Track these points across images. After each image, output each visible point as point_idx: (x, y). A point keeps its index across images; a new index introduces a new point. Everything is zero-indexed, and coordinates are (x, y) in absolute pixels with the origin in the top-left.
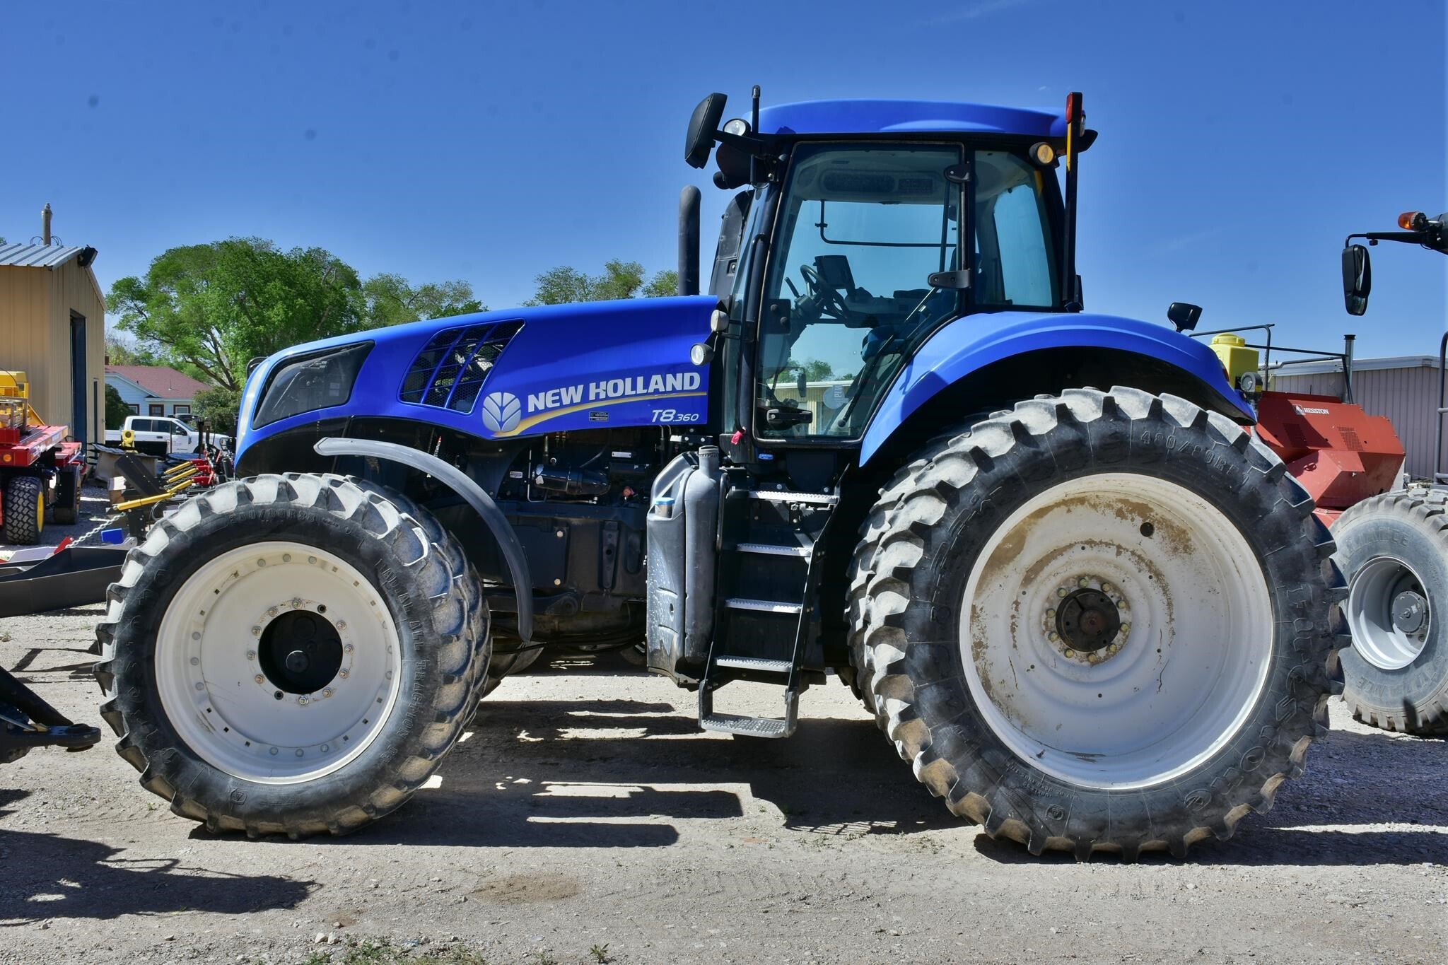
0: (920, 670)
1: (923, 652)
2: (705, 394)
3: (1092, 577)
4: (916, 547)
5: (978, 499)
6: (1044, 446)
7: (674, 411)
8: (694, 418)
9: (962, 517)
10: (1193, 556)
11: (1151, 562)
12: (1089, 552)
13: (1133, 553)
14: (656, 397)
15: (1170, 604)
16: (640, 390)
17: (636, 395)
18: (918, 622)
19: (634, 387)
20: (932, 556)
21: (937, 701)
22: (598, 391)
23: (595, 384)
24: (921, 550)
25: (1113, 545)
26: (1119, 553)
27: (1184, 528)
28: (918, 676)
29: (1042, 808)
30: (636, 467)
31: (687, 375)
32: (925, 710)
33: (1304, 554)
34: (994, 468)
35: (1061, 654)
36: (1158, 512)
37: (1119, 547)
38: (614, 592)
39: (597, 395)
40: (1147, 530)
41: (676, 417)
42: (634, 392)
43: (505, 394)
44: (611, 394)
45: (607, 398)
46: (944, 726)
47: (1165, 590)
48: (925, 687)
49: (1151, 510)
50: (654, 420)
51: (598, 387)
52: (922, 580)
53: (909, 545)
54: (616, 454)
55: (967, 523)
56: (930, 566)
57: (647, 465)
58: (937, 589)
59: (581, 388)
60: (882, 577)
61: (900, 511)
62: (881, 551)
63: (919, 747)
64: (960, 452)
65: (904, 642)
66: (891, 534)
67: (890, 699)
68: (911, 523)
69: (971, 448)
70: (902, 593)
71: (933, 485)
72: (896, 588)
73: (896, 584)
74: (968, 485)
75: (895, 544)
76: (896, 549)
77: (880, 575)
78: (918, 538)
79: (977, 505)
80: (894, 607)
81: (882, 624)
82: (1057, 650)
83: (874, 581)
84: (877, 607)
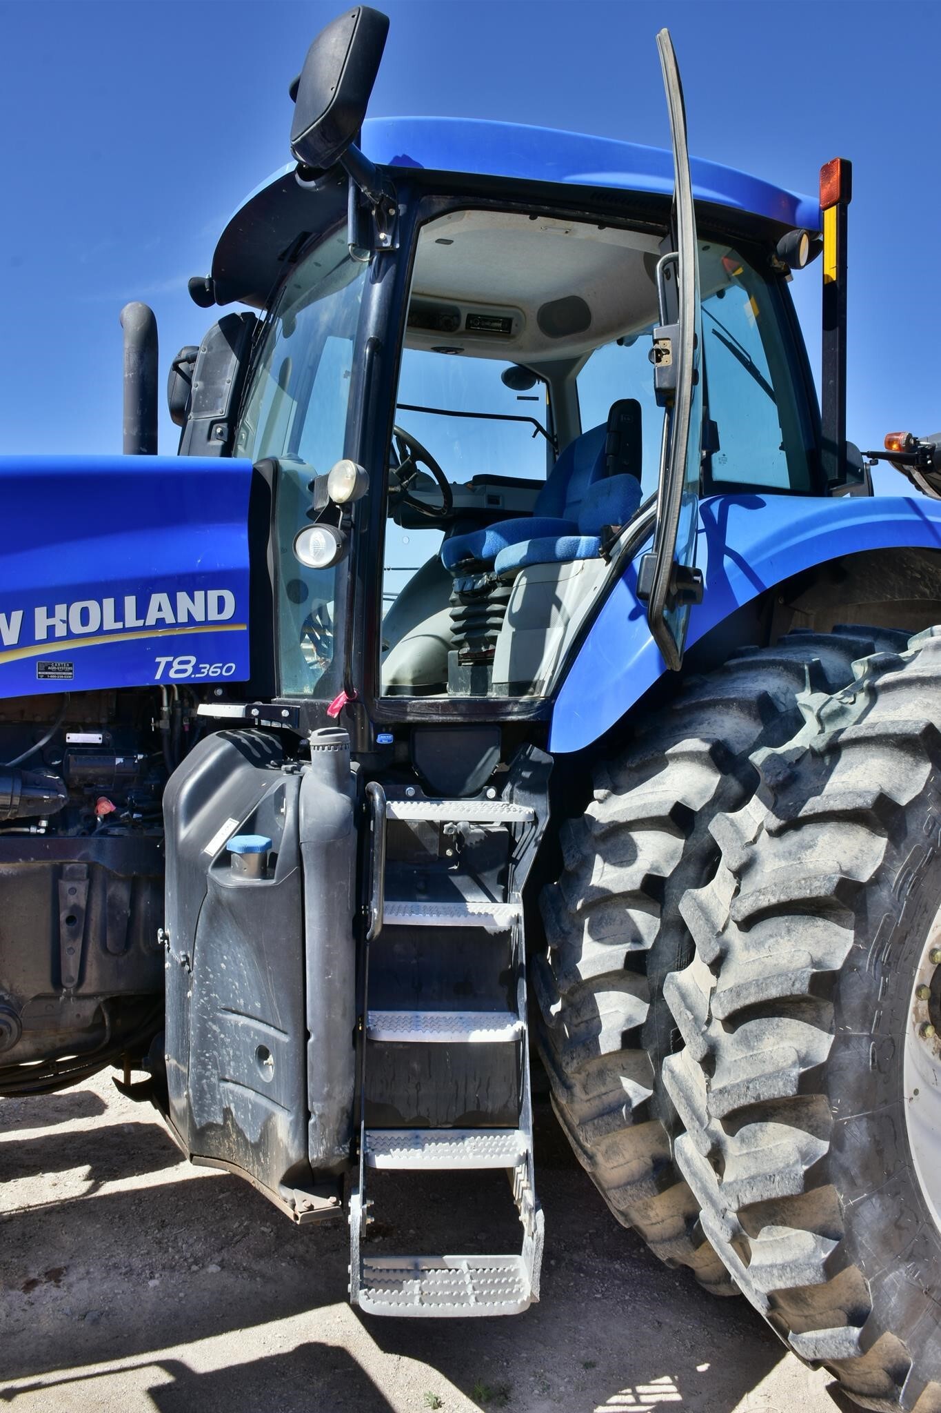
0: (855, 1171)
1: (858, 1134)
2: (244, 628)
4: (836, 927)
5: (934, 825)
7: (193, 659)
8: (226, 671)
9: (912, 863)
14: (160, 633)
16: (131, 620)
17: (124, 630)
18: (851, 1077)
19: (119, 615)
20: (868, 943)
21: (882, 1225)
22: (51, 622)
23: (44, 609)
24: (851, 934)
28: (852, 1182)
30: (119, 761)
31: (213, 595)
32: (862, 1246)
35: (936, 1059)
38: (80, 991)
39: (51, 629)
41: (197, 669)
42: (119, 625)
44: (77, 628)
45: (70, 636)
46: (890, 1270)
48: (861, 1203)
50: (158, 676)
51: (51, 614)
52: (854, 997)
53: (821, 922)
54: (73, 738)
55: (919, 873)
56: (865, 963)
57: (140, 757)
58: (877, 1005)
59: (17, 616)
60: (774, 992)
61: (755, 847)
62: (725, 928)
63: (843, 1316)
64: (895, 735)
65: (826, 1123)
66: (774, 901)
67: (780, 1228)
68: (836, 880)
69: (922, 726)
70: (816, 1022)
71: (867, 801)
72: (803, 1012)
73: (804, 1005)
74: (918, 801)
75: (781, 919)
76: (789, 931)
77: (759, 984)
78: (844, 909)
79: (932, 837)
80: (804, 1051)
81: (791, 1091)
82: (933, 1054)
83: (738, 995)
84: (750, 1047)
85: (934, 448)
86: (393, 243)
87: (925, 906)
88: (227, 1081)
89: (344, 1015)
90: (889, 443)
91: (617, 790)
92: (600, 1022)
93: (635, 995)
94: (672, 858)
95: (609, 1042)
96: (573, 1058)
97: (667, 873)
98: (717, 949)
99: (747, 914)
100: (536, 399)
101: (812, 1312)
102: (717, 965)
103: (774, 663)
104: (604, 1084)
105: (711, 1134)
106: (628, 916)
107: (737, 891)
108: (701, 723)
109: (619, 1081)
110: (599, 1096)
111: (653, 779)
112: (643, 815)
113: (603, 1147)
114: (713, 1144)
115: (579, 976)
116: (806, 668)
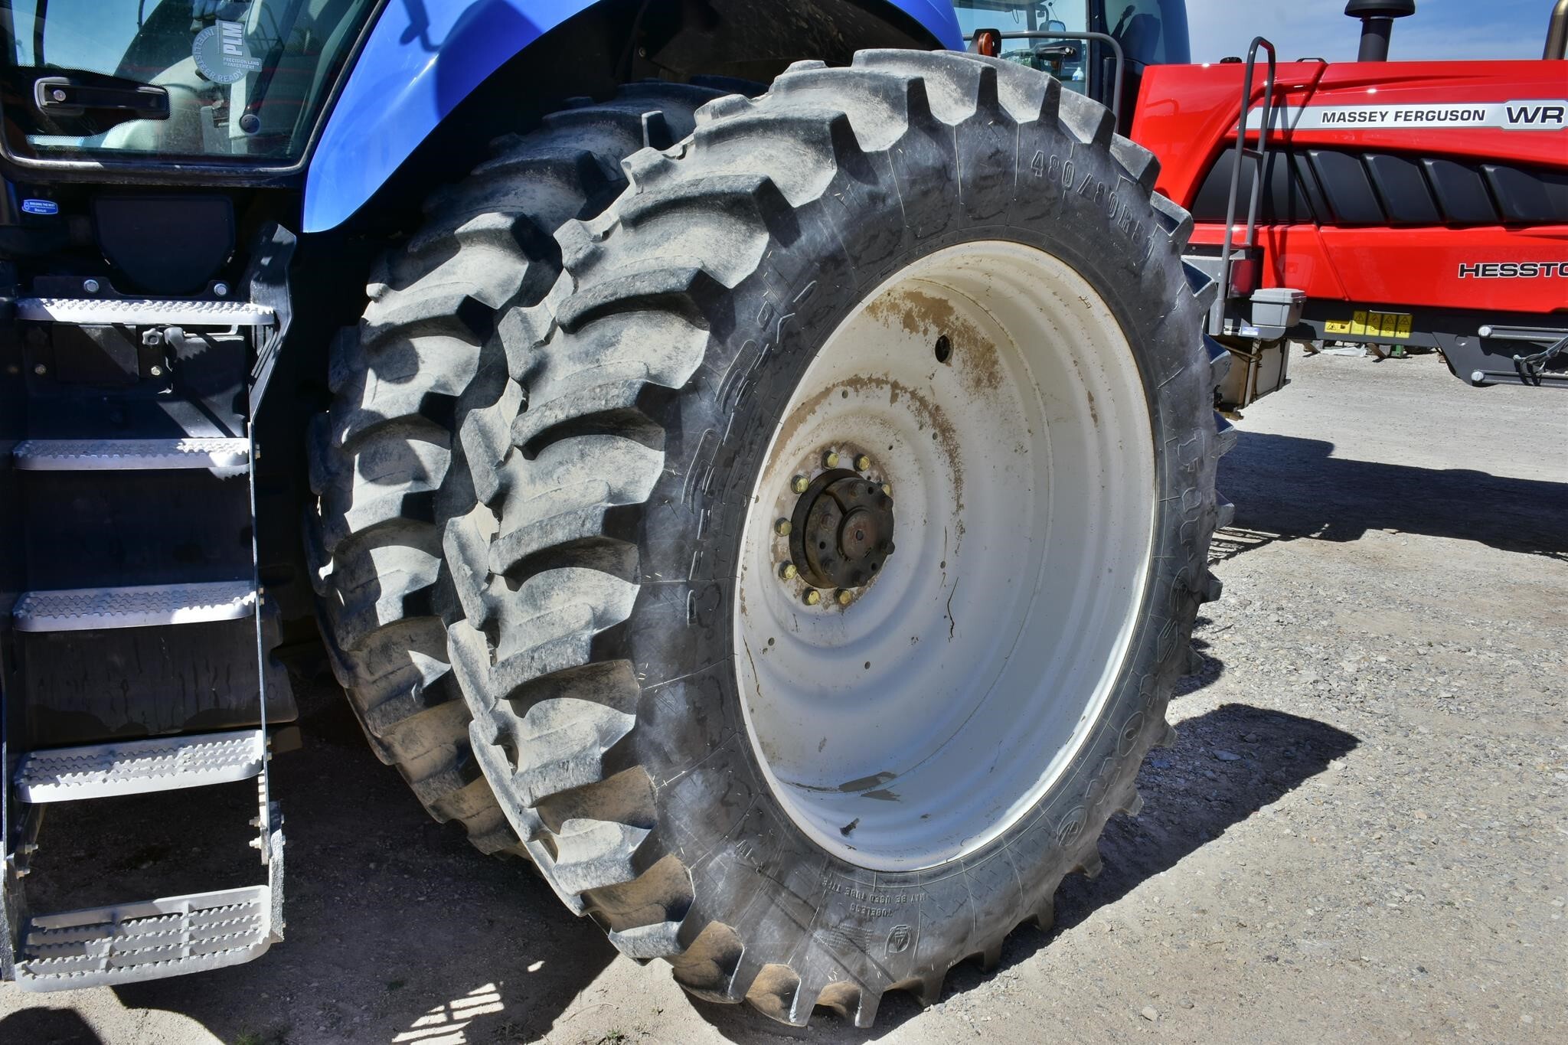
0: (669, 746)
1: (673, 703)
3: (842, 446)
4: (642, 449)
5: (772, 315)
9: (742, 364)
10: (999, 391)
11: (937, 408)
12: (855, 401)
13: (913, 394)
15: (958, 481)
18: (662, 635)
20: (683, 466)
21: (705, 805)
24: (660, 456)
25: (887, 382)
26: (894, 398)
27: (991, 341)
28: (667, 760)
29: (879, 940)
32: (680, 832)
33: (1201, 379)
34: (798, 234)
35: (798, 602)
36: (961, 313)
37: (895, 386)
40: (943, 351)
46: (716, 853)
47: (952, 455)
48: (678, 782)
49: (950, 310)
52: (665, 535)
53: (622, 443)
55: (751, 378)
56: (680, 493)
58: (697, 545)
60: (560, 536)
61: (548, 348)
62: (508, 455)
63: (661, 910)
64: (723, 194)
65: (632, 693)
66: (562, 417)
67: (582, 820)
68: (638, 386)
69: (757, 181)
70: (617, 570)
71: (678, 282)
72: (600, 558)
73: (600, 549)
74: (751, 283)
75: (573, 441)
76: (582, 456)
77: (544, 527)
78: (650, 423)
79: (768, 330)
80: (601, 608)
81: (582, 659)
82: (795, 596)
83: (519, 541)
84: (536, 607)
87: (760, 419)
91: (396, 283)
92: (379, 585)
93: (421, 548)
94: (465, 372)
95: (388, 610)
96: (348, 633)
97: (458, 390)
98: (496, 484)
99: (529, 435)
101: (627, 909)
102: (499, 503)
103: (604, 117)
104: (390, 661)
105: (497, 716)
106: (409, 448)
107: (524, 407)
108: (506, 194)
109: (408, 656)
110: (386, 676)
111: (440, 268)
112: (424, 314)
113: (398, 736)
114: (499, 729)
115: (347, 528)
116: (644, 122)
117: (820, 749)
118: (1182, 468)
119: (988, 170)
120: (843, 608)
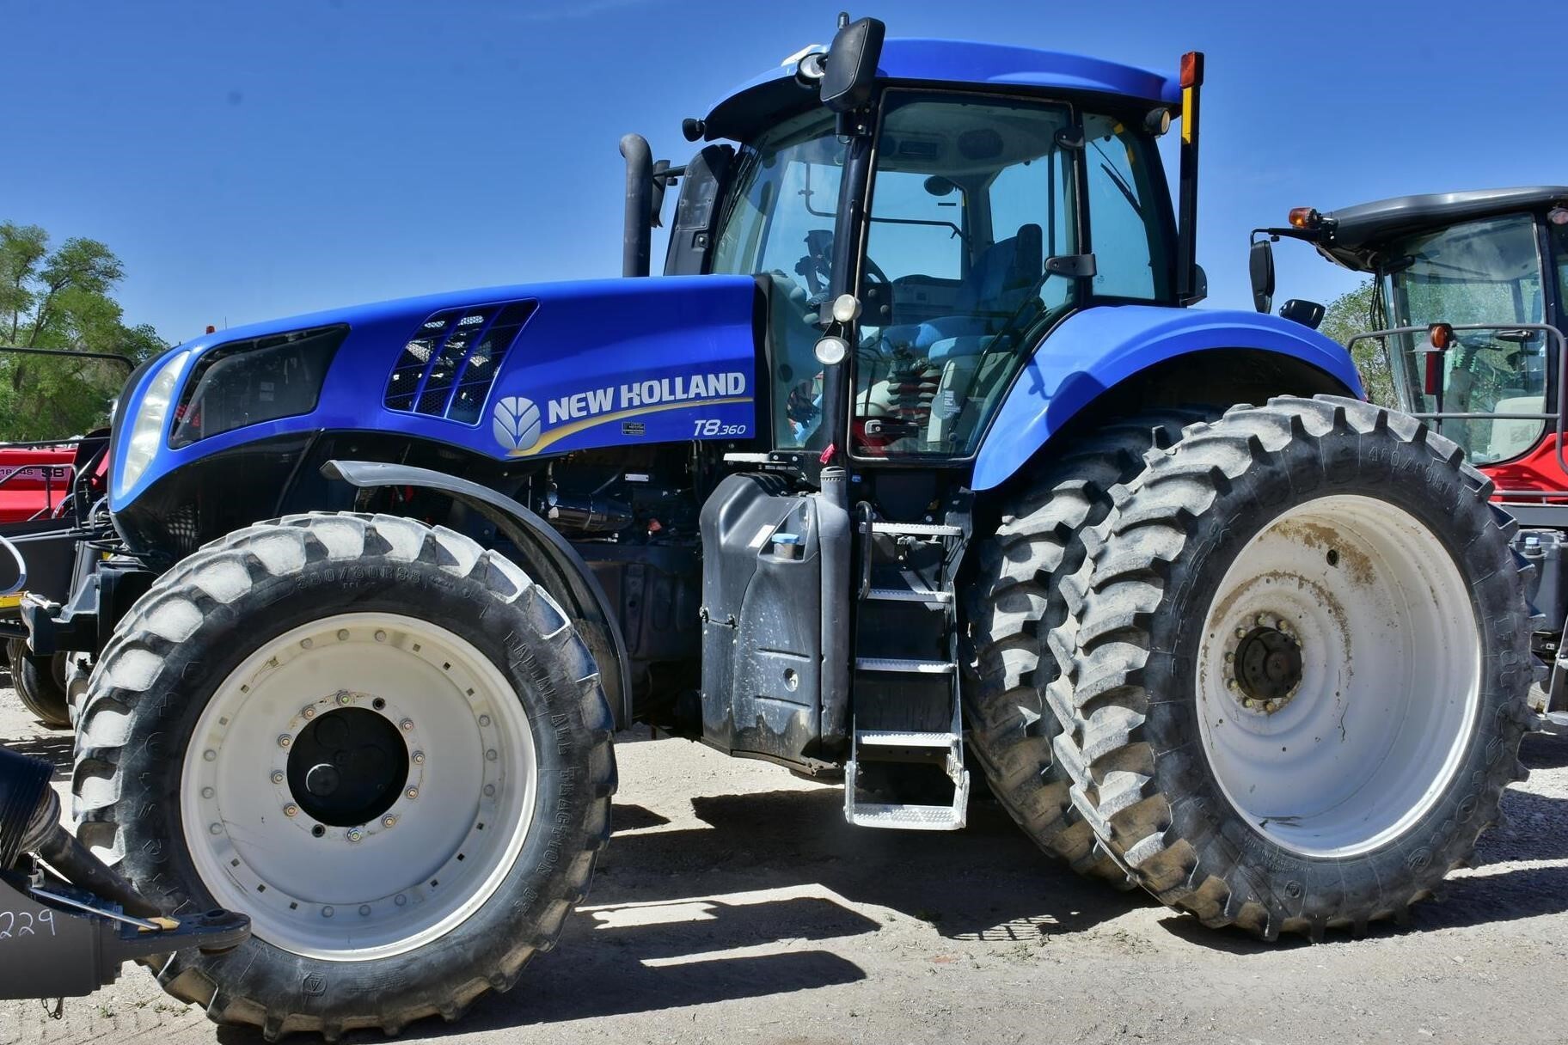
0: (1161, 735)
1: (1164, 714)
2: (751, 400)
3: (1268, 613)
4: (1152, 588)
5: (1217, 529)
6: (1281, 464)
7: (719, 422)
8: (740, 431)
9: (1202, 551)
10: (1373, 586)
11: (1331, 594)
12: (1274, 586)
13: (1314, 585)
14: (698, 403)
15: (1348, 642)
16: (679, 395)
17: (675, 401)
18: (1159, 678)
19: (672, 391)
20: (1172, 598)
21: (1179, 772)
22: (631, 395)
23: (626, 386)
24: (1161, 592)
25: (1296, 576)
26: (1301, 586)
27: (1367, 555)
28: (1160, 743)
29: (1280, 886)
30: (665, 493)
31: (731, 376)
32: (1166, 784)
34: (1231, 491)
35: (1239, 705)
36: (1344, 537)
37: (1301, 578)
38: (636, 656)
39: (631, 400)
40: (1332, 558)
41: (721, 429)
42: (672, 398)
43: (520, 399)
44: (647, 400)
45: (642, 405)
46: (1184, 800)
47: (1343, 624)
48: (1166, 756)
49: (1337, 535)
50: (696, 434)
51: (630, 390)
52: (1162, 629)
53: (1143, 585)
54: (630, 477)
55: (1206, 558)
56: (1170, 610)
57: (679, 491)
58: (1178, 637)
59: (610, 391)
60: (1113, 626)
61: (1107, 544)
62: (1086, 593)
63: (1154, 827)
64: (1194, 473)
65: (1144, 705)
66: (1115, 573)
67: (1116, 772)
68: (1151, 559)
69: (1211, 467)
70: (1139, 644)
71: (1172, 512)
72: (1131, 638)
73: (1131, 634)
74: (1207, 514)
75: (1119, 584)
76: (1124, 591)
77: (1105, 623)
78: (1157, 577)
79: (1216, 536)
80: (1131, 661)
81: (1121, 682)
82: (1238, 701)
83: (1092, 630)
84: (1099, 662)
85: (1336, 224)
86: (867, 133)
88: (759, 697)
89: (844, 647)
90: (1293, 218)
91: (1019, 516)
92: (1005, 671)
93: (1029, 651)
94: (1056, 560)
95: (1011, 681)
96: (986, 697)
97: (1052, 570)
98: (1081, 606)
99: (1099, 582)
100: (954, 204)
101: (1136, 830)
102: (1080, 616)
103: (1133, 429)
104: (1007, 713)
105: (1075, 721)
106: (1028, 597)
107: (1095, 571)
108: (1078, 471)
109: (1018, 710)
110: (1004, 723)
111: (1043, 508)
112: (1037, 531)
113: (1005, 761)
114: (1076, 727)
115: (991, 639)
116: (1154, 432)
117: (1251, 791)
118: (1498, 637)
119: (1341, 458)
120: (1269, 713)
